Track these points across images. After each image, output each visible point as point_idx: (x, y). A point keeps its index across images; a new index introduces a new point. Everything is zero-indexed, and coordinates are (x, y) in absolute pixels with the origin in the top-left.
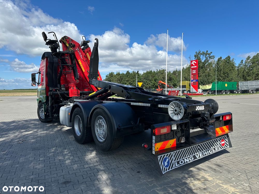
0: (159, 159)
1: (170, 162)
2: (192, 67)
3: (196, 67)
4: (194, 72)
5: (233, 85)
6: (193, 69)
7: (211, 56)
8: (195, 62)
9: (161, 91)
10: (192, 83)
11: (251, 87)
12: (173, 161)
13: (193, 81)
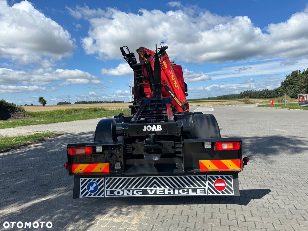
0: (81, 181)
1: (99, 188)
12: (103, 188)
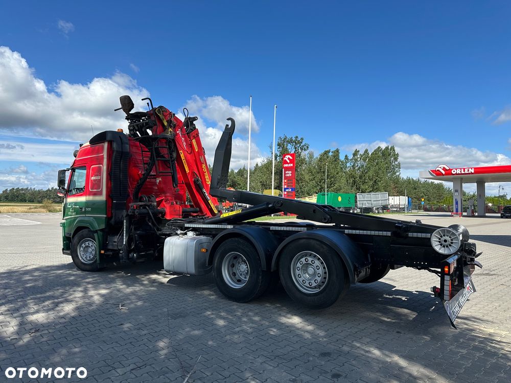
2: (286, 165)
3: (292, 165)
4: (289, 174)
5: (349, 198)
6: (287, 169)
7: (303, 146)
8: (291, 158)
9: (231, 207)
10: (285, 193)
11: (375, 202)
13: (287, 190)
